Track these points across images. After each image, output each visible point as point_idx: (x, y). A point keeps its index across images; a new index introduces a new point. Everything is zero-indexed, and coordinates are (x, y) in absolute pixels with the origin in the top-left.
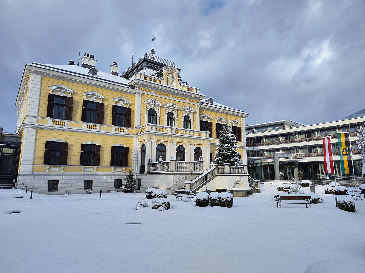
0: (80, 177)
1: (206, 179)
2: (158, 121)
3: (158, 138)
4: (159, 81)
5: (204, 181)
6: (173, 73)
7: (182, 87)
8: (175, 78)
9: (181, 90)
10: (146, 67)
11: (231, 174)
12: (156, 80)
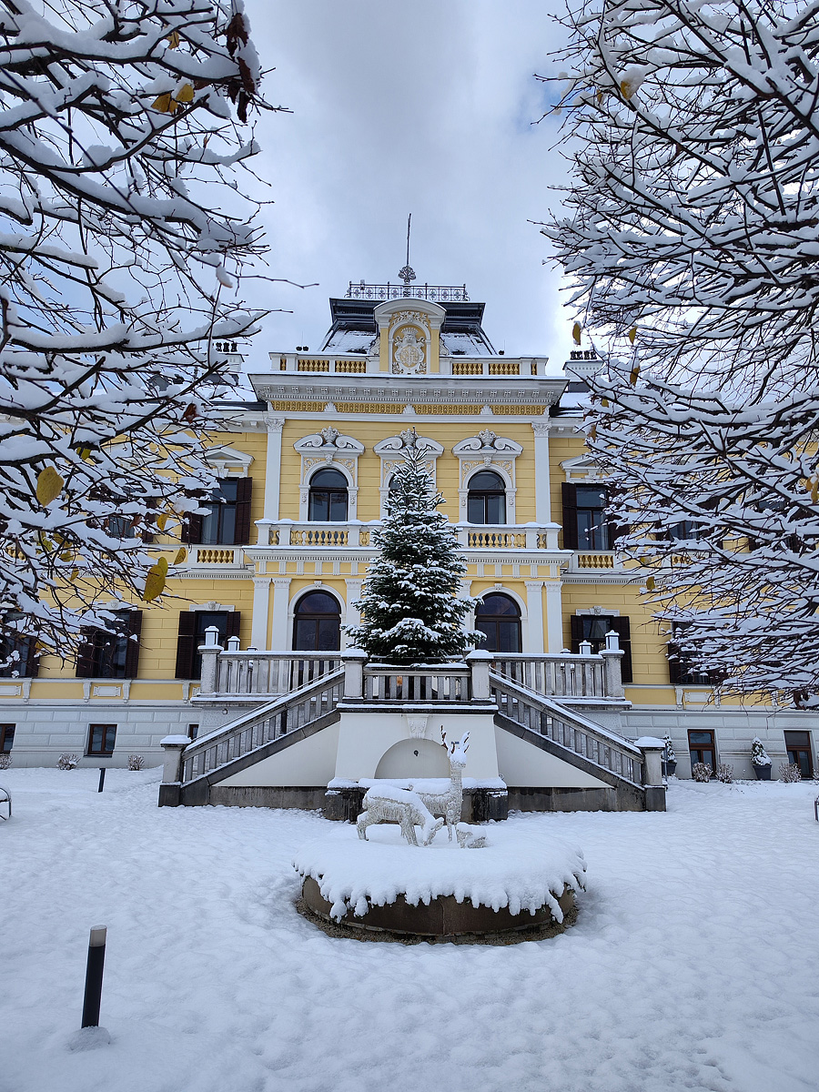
0: (76, 713)
1: (278, 727)
2: (352, 510)
3: (299, 569)
4: (360, 365)
5: (266, 736)
6: (417, 323)
7: (462, 367)
8: (428, 337)
9: (455, 376)
10: (336, 329)
11: (366, 704)
12: (345, 365)
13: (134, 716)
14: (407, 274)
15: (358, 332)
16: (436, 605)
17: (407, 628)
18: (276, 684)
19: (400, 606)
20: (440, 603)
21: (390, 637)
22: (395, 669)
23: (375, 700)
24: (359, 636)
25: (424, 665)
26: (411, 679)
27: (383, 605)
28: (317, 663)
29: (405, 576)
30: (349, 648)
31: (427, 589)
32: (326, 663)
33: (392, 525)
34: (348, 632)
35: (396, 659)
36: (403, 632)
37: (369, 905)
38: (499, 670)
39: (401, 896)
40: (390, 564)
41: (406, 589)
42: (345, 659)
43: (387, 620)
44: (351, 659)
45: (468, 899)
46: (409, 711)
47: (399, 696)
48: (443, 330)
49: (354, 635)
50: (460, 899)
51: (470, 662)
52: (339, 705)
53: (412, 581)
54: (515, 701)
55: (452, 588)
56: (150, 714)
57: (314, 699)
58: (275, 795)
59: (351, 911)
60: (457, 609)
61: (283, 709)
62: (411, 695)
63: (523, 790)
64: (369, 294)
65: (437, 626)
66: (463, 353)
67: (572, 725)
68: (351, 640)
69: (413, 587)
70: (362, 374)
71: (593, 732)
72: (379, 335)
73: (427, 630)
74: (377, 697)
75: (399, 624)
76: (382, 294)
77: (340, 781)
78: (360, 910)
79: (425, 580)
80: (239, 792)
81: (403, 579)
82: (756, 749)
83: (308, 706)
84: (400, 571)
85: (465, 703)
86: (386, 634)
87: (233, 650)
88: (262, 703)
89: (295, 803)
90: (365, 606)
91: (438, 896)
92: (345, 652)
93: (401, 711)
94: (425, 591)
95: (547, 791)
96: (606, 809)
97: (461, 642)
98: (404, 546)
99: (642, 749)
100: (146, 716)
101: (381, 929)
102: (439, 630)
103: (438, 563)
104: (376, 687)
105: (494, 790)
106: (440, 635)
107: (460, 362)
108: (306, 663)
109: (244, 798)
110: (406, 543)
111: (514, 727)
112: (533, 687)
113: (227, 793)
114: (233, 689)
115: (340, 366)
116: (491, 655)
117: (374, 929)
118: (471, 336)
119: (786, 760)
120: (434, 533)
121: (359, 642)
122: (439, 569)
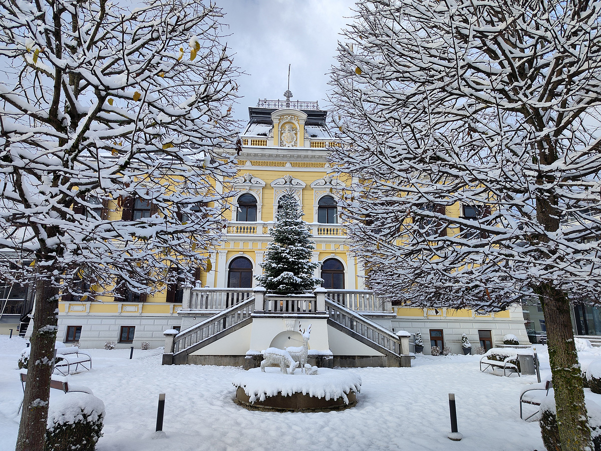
0: (114, 320)
1: (222, 326)
2: (259, 215)
3: (231, 246)
4: (264, 142)
5: (216, 331)
6: (293, 121)
7: (316, 143)
8: (298, 129)
9: (312, 148)
10: (251, 123)
11: (265, 314)
12: (256, 142)
13: (144, 322)
14: (288, 94)
15: (263, 125)
16: (300, 266)
17: (285, 276)
18: (220, 305)
19: (282, 266)
20: (302, 265)
21: (277, 281)
22: (279, 297)
23: (270, 312)
24: (262, 280)
25: (294, 295)
26: (287, 302)
27: (274, 265)
28: (241, 294)
29: (285, 251)
30: (256, 286)
31: (295, 257)
32: (246, 294)
33: (279, 226)
34: (257, 278)
35: (280, 292)
36: (284, 278)
37: (266, 396)
38: (331, 297)
39: (279, 393)
40: (278, 245)
41: (285, 258)
42: (255, 292)
43: (276, 272)
44: (258, 292)
45: (308, 394)
46: (286, 317)
47: (281, 310)
48: (306, 124)
49: (260, 280)
50: (304, 394)
51: (316, 294)
52: (252, 314)
53: (288, 254)
54: (338, 313)
55: (308, 257)
56: (153, 321)
57: (239, 312)
58: (220, 359)
59: (258, 399)
60: (310, 267)
61: (224, 316)
62: (287, 310)
63: (342, 357)
64: (269, 105)
65: (300, 275)
66: (316, 136)
67: (366, 325)
68: (258, 282)
69: (289, 256)
70: (265, 147)
71: (376, 328)
72: (273, 127)
73: (295, 278)
74: (270, 311)
75: (282, 274)
76: (275, 105)
77: (252, 351)
78: (262, 399)
79: (294, 253)
80: (202, 358)
81: (284, 253)
82: (464, 339)
83: (236, 316)
84: (282, 249)
85: (314, 314)
86: (275, 279)
87: (198, 287)
88: (213, 314)
89: (229, 363)
90: (265, 265)
91: (295, 392)
92: (255, 288)
93: (282, 317)
94: (294, 259)
95: (353, 357)
96: (382, 366)
97: (312, 283)
98: (285, 236)
99: (400, 337)
100: (151, 322)
101: (271, 408)
102: (301, 278)
103: (301, 245)
104: (270, 305)
105: (326, 356)
106: (301, 280)
107: (314, 141)
108: (235, 294)
109: (204, 361)
110: (285, 235)
111: (337, 326)
112: (348, 306)
113: (196, 358)
114: (199, 307)
115: (253, 142)
116: (326, 290)
117: (268, 407)
118: (320, 127)
119: (479, 345)
120: (299, 230)
121: (262, 283)
122: (301, 248)
